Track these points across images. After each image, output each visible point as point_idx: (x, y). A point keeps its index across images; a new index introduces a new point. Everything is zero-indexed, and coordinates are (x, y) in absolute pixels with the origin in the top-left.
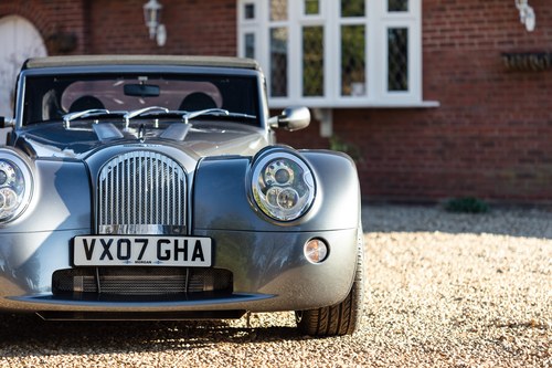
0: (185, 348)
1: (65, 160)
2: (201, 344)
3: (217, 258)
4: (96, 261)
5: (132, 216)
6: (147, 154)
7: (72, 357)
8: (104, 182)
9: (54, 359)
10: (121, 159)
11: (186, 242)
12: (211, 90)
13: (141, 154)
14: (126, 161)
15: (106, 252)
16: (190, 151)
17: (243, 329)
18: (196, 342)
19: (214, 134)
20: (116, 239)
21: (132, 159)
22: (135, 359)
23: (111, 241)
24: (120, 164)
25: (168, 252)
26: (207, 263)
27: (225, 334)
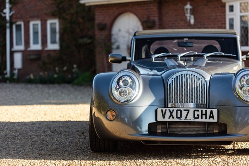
0: (206, 157)
1: (153, 75)
2: (213, 156)
3: (220, 118)
4: (167, 119)
5: (182, 99)
6: (189, 73)
7: (157, 161)
8: (170, 85)
9: (149, 161)
10: (177, 74)
11: (206, 111)
12: (216, 44)
13: (186, 72)
14: (179, 75)
15: (171, 115)
16: (207, 71)
17: (231, 150)
18: (211, 155)
19: (217, 63)
20: (175, 109)
21: (182, 75)
22: (184, 162)
23: (173, 110)
24: (177, 77)
25: (198, 115)
26: (216, 120)
27: (223, 152)
